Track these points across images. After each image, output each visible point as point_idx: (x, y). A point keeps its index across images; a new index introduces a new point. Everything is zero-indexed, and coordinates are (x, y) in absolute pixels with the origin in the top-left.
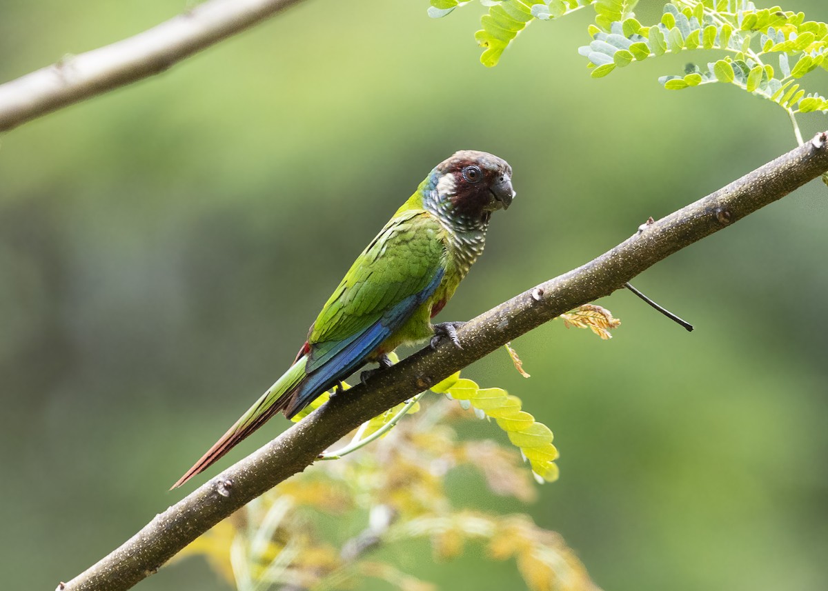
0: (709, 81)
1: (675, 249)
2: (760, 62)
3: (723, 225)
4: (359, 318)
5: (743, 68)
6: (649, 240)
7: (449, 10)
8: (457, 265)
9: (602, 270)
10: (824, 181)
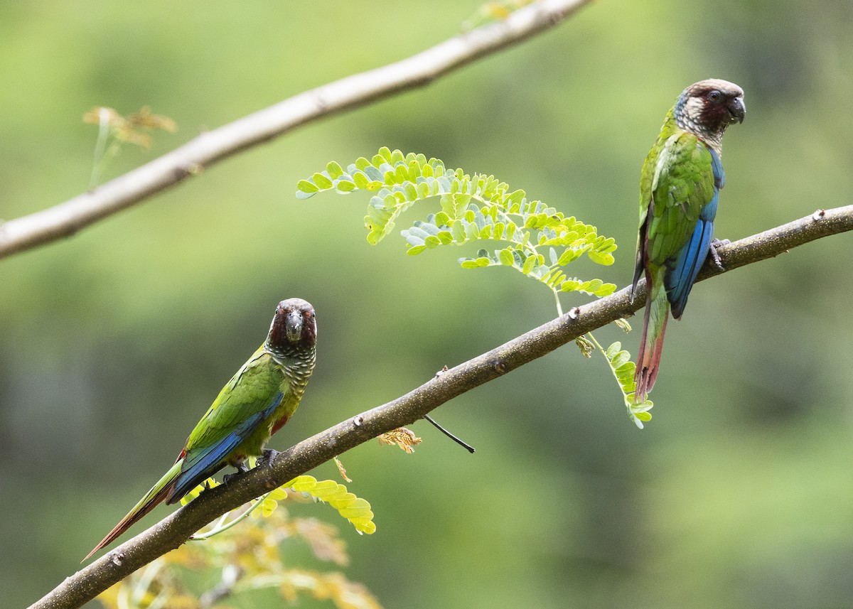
0: (495, 264)
1: (463, 391)
2: (535, 253)
3: (499, 374)
5: (521, 256)
6: (444, 384)
7: (312, 194)
8: (292, 391)
9: (407, 405)
10: (577, 344)
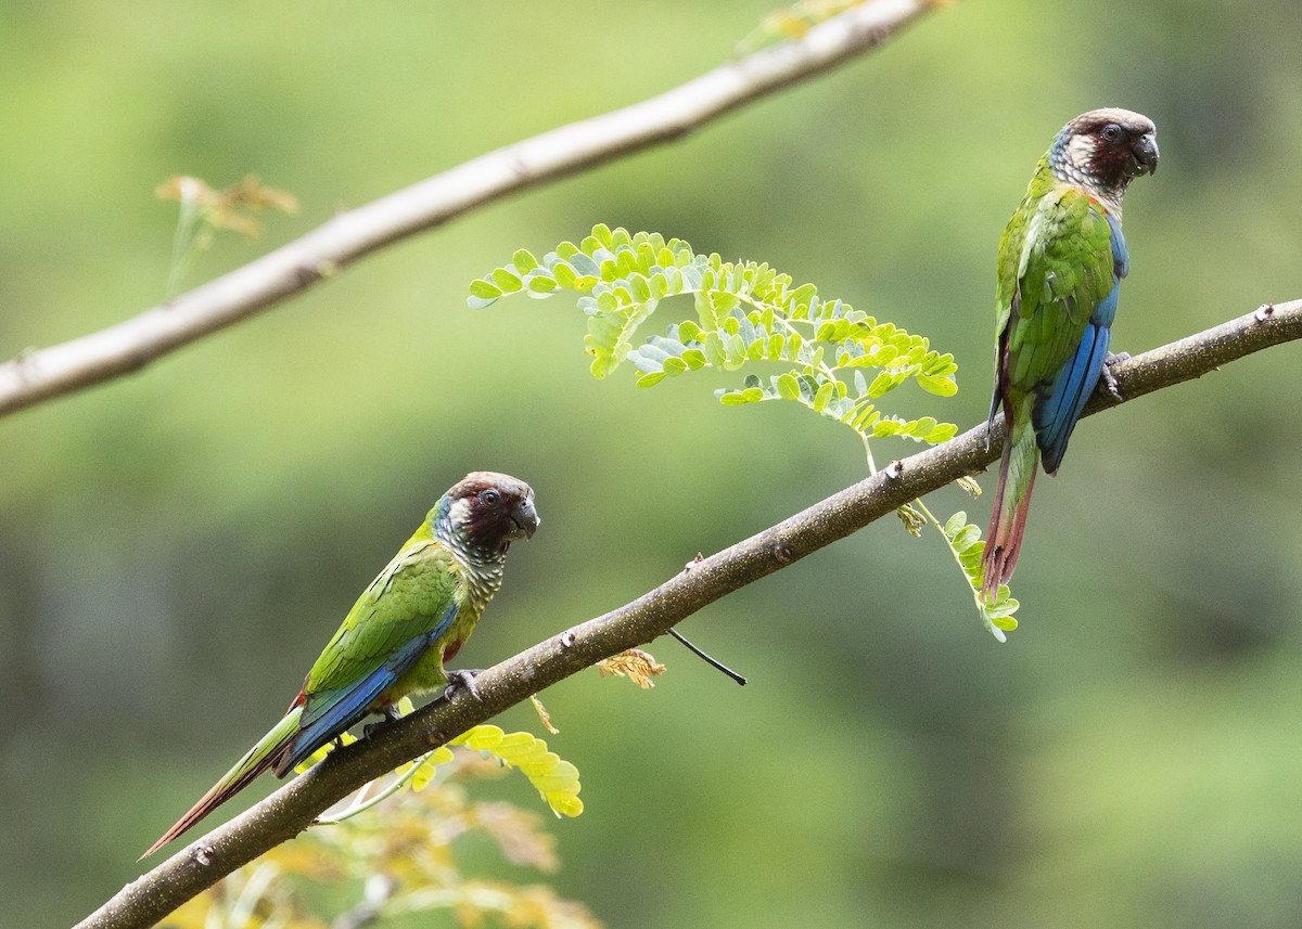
0: (772, 397)
1: (728, 591)
2: (833, 379)
3: (782, 565)
4: (360, 662)
5: (811, 383)
6: (697, 580)
7: (491, 300)
8: (471, 602)
9: (642, 614)
10: (899, 516)
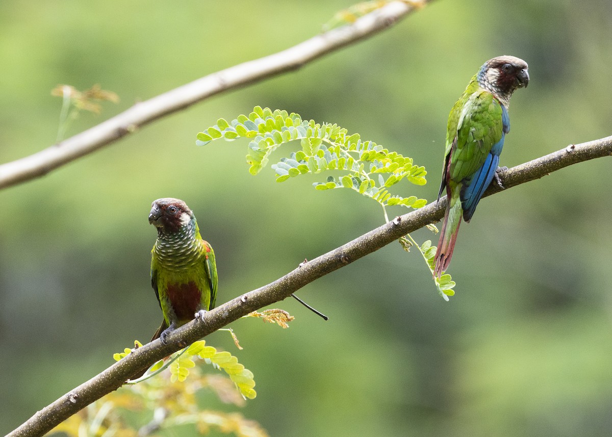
0: (340, 187)
1: (319, 277)
2: (369, 179)
3: (345, 264)
5: (358, 181)
6: (305, 272)
7: (207, 142)
9: (279, 287)
10: (400, 242)
